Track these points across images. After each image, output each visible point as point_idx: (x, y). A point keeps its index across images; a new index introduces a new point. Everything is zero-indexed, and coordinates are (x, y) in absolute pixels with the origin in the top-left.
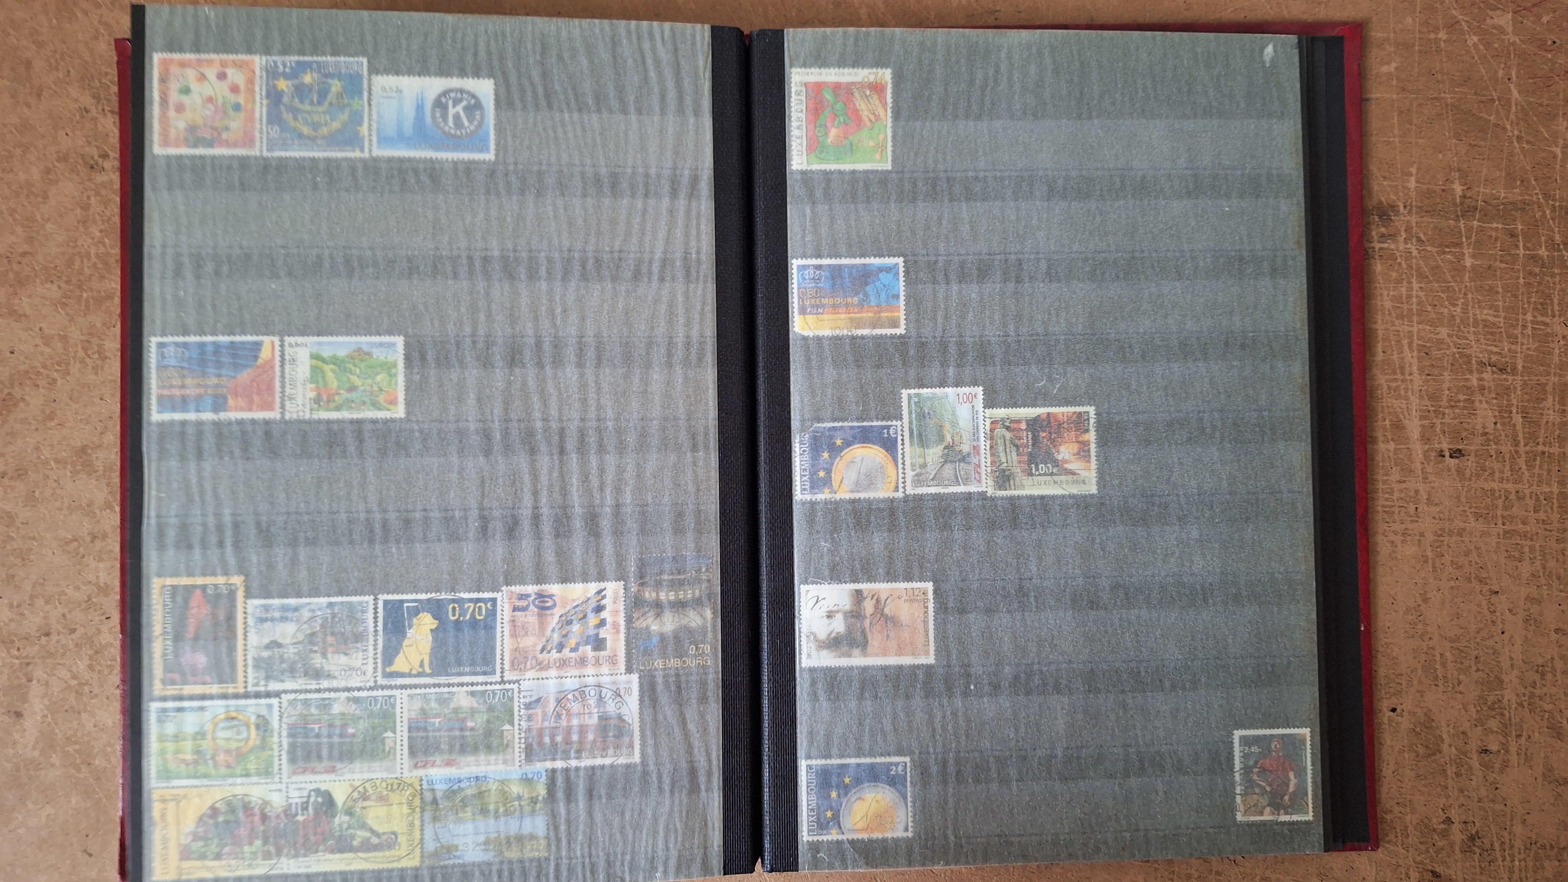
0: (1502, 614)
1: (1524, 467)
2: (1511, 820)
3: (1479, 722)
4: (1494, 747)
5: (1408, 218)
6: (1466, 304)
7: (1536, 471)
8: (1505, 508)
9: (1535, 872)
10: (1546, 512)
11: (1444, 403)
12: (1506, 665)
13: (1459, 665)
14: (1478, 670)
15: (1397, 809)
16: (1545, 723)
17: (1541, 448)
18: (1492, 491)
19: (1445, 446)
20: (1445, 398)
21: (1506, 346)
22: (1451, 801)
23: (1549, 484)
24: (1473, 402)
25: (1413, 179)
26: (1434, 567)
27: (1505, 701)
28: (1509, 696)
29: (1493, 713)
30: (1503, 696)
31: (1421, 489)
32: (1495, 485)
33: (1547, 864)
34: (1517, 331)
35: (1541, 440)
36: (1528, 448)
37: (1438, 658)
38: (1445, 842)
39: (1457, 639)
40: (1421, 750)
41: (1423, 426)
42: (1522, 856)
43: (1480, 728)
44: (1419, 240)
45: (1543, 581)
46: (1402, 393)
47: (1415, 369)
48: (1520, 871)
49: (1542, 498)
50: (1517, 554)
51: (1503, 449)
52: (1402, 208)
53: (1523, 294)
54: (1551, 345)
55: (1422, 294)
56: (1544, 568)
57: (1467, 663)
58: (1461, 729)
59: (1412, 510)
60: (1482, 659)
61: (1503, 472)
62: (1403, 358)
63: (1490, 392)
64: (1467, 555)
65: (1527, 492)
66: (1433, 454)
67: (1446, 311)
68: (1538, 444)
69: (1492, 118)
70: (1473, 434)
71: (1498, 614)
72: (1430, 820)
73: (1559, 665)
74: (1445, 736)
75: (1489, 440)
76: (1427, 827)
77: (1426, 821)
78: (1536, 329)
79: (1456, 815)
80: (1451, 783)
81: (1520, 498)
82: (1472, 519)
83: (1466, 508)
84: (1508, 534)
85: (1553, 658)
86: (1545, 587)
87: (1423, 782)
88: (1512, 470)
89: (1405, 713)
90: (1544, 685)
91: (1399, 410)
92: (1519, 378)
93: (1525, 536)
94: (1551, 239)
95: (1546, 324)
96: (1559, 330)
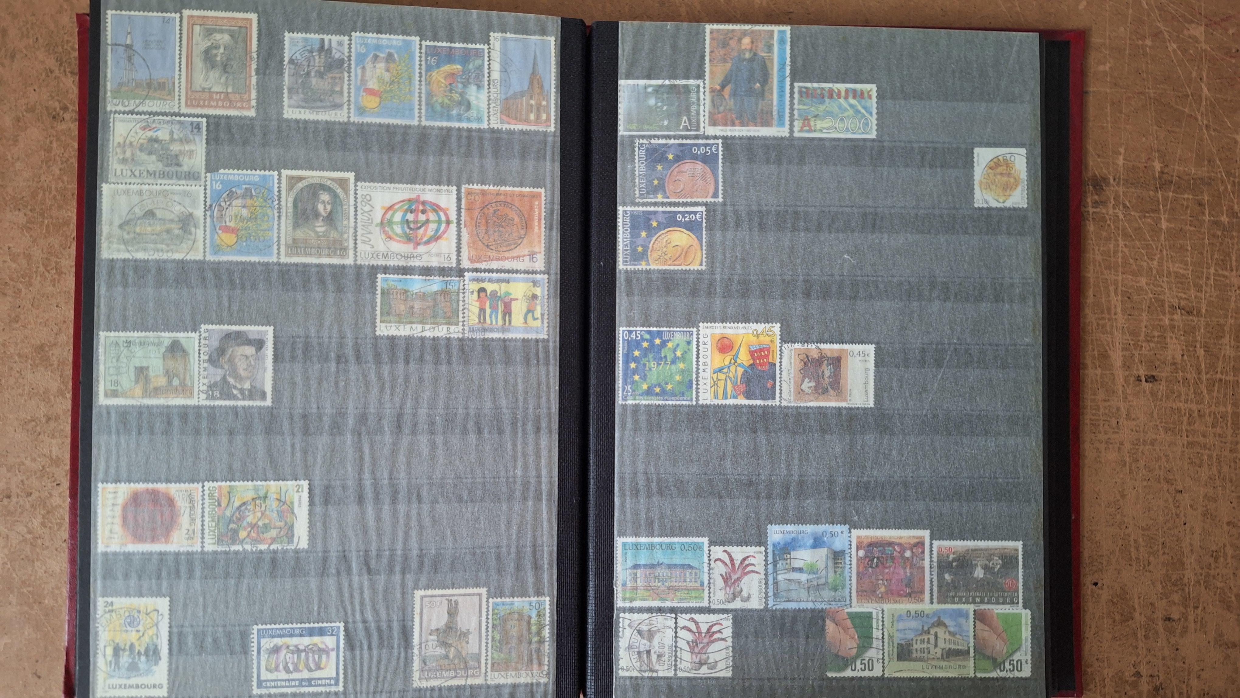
0: (1185, 509)
1: (1205, 391)
2: (1189, 675)
3: (1165, 596)
4: (1176, 616)
5: (1117, 188)
6: (1161, 259)
7: (1215, 394)
8: (1189, 424)
10: (1222, 427)
11: (1142, 338)
12: (1187, 550)
13: (1149, 549)
14: (1164, 553)
15: (1096, 664)
16: (1217, 598)
17: (1219, 376)
18: (1179, 410)
19: (1142, 373)
20: (1142, 334)
21: (1193, 292)
22: (1140, 659)
23: (1225, 406)
24: (1165, 338)
25: (1121, 158)
26: (1131, 469)
27: (1186, 579)
28: (1189, 575)
29: (1176, 589)
30: (1184, 575)
31: (1121, 406)
32: (1181, 405)
34: (1203, 282)
35: (1219, 370)
36: (1208, 376)
37: (1132, 543)
38: (1135, 692)
39: (1148, 528)
40: (1117, 617)
41: (1124, 356)
43: (1165, 601)
44: (1125, 206)
45: (1218, 483)
46: (1109, 329)
47: (1119, 310)
49: (1219, 416)
50: (1198, 462)
51: (1189, 376)
52: (1112, 180)
53: (1207, 251)
54: (1229, 293)
55: (1126, 250)
56: (1219, 472)
57: (1155, 548)
58: (1150, 601)
59: (1114, 424)
60: (1168, 545)
61: (1187, 395)
62: (1109, 301)
63: (1179, 330)
64: (1158, 459)
65: (1207, 411)
66: (1132, 379)
68: (1217, 372)
69: (1186, 110)
70: (1164, 363)
71: (1182, 509)
72: (1123, 673)
73: (1230, 552)
74: (1136, 606)
75: (1177, 369)
76: (1121, 679)
77: (1120, 674)
78: (1216, 280)
79: (1144, 669)
80: (1141, 644)
81: (1201, 416)
82: (1162, 432)
83: (1158, 423)
84: (1191, 444)
85: (1225, 546)
86: (1220, 489)
87: (1118, 643)
88: (1195, 393)
89: (1105, 587)
90: (1218, 567)
91: (1105, 343)
92: (1203, 319)
93: (1204, 446)
94: (1232, 208)
95: (1225, 277)
96: (1236, 281)
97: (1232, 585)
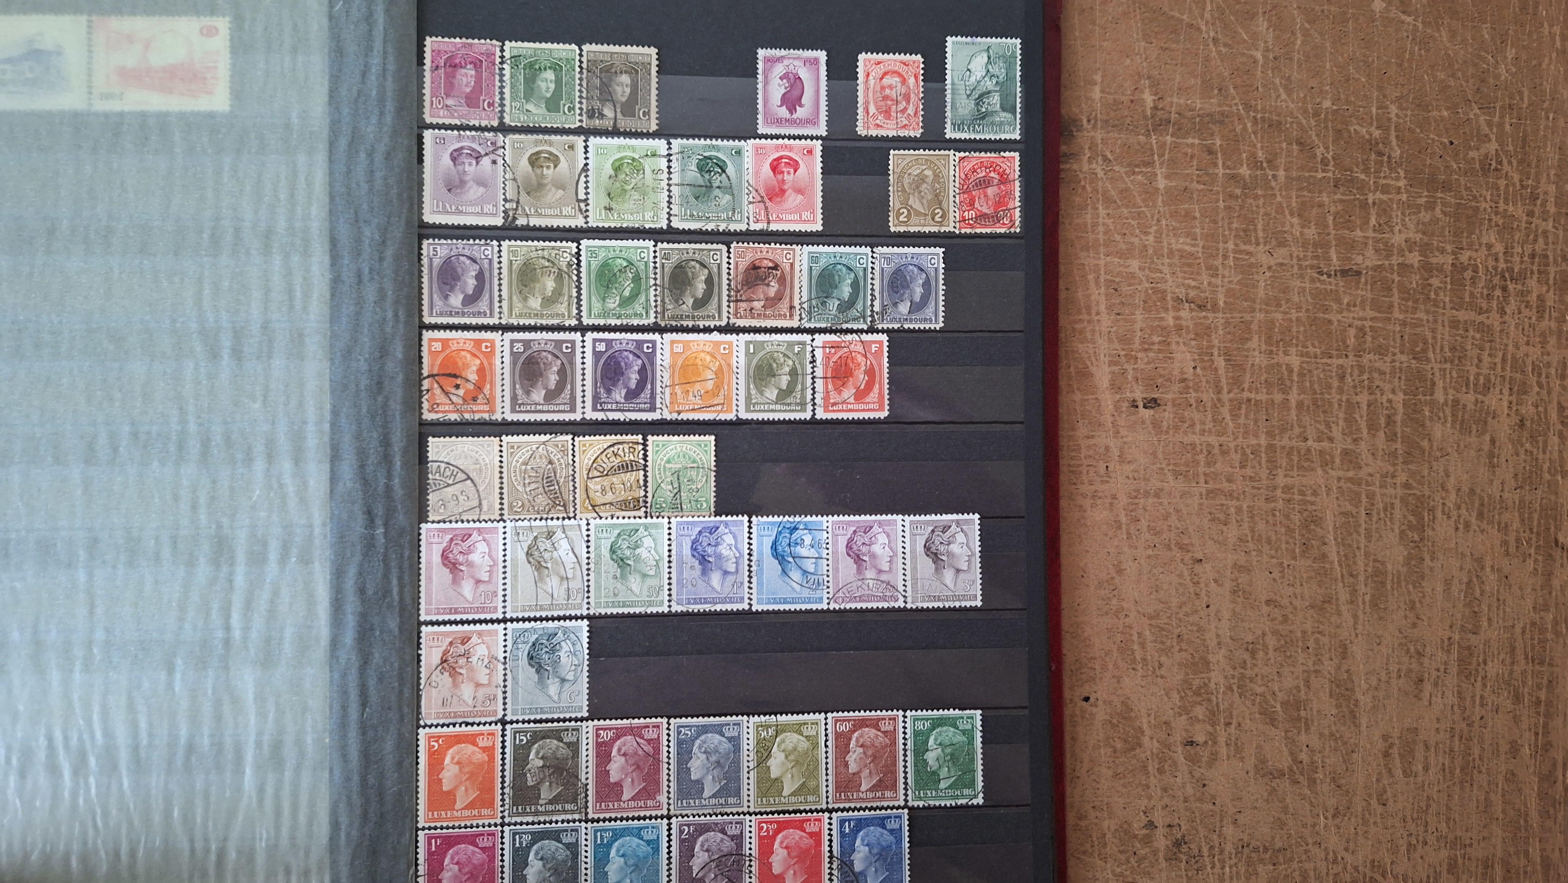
0: (1207, 586)
1: (1228, 417)
2: (1221, 821)
3: (1184, 710)
4: (1200, 738)
5: (1092, 133)
6: (1159, 233)
7: (1242, 420)
8: (1208, 464)
9: (1248, 879)
10: (1254, 467)
11: (1137, 345)
12: (1212, 643)
13: (1159, 646)
14: (1181, 650)
15: (1092, 814)
16: (1256, 709)
17: (1246, 395)
18: (1193, 445)
20: (1137, 341)
21: (1205, 278)
22: (1153, 802)
23: (1256, 436)
24: (1169, 344)
25: (1097, 89)
26: (1128, 533)
27: (1212, 685)
28: (1216, 678)
29: (1199, 699)
30: (1209, 680)
31: (1111, 444)
32: (1196, 439)
33: (1260, 869)
34: (1218, 262)
35: (1246, 386)
36: (1232, 395)
37: (1135, 638)
38: (1148, 850)
39: (1157, 616)
40: (1119, 745)
41: (1113, 373)
42: (1234, 861)
43: (1184, 717)
44: (1105, 159)
45: (1251, 545)
46: (1089, 336)
47: (1102, 307)
48: (1231, 878)
49: (1248, 451)
50: (1222, 516)
51: (1205, 397)
52: (1085, 121)
53: (1223, 218)
54: (1256, 277)
55: (1109, 222)
56: (1252, 530)
57: (1168, 643)
58: (1164, 718)
59: (1102, 470)
60: (1186, 637)
61: (1204, 423)
62: (1088, 296)
63: (1188, 332)
64: (1166, 517)
65: (1232, 445)
66: (1126, 404)
68: (1243, 390)
69: (1185, 17)
70: (1168, 380)
71: (1202, 585)
72: (1130, 824)
73: (1271, 641)
74: (1145, 727)
75: (1188, 387)
76: (1126, 832)
77: (1125, 826)
78: (1238, 259)
79: (1159, 817)
80: (1153, 781)
81: (1225, 452)
82: (1171, 478)
83: (1164, 466)
84: (1211, 494)
85: (1264, 634)
86: (1254, 553)
87: (1122, 781)
88: (1214, 421)
89: (1100, 703)
90: (1255, 665)
91: (1086, 356)
92: (1220, 315)
93: (1231, 495)
94: (1253, 156)
95: (1250, 254)
96: (1265, 260)
97: (1276, 688)
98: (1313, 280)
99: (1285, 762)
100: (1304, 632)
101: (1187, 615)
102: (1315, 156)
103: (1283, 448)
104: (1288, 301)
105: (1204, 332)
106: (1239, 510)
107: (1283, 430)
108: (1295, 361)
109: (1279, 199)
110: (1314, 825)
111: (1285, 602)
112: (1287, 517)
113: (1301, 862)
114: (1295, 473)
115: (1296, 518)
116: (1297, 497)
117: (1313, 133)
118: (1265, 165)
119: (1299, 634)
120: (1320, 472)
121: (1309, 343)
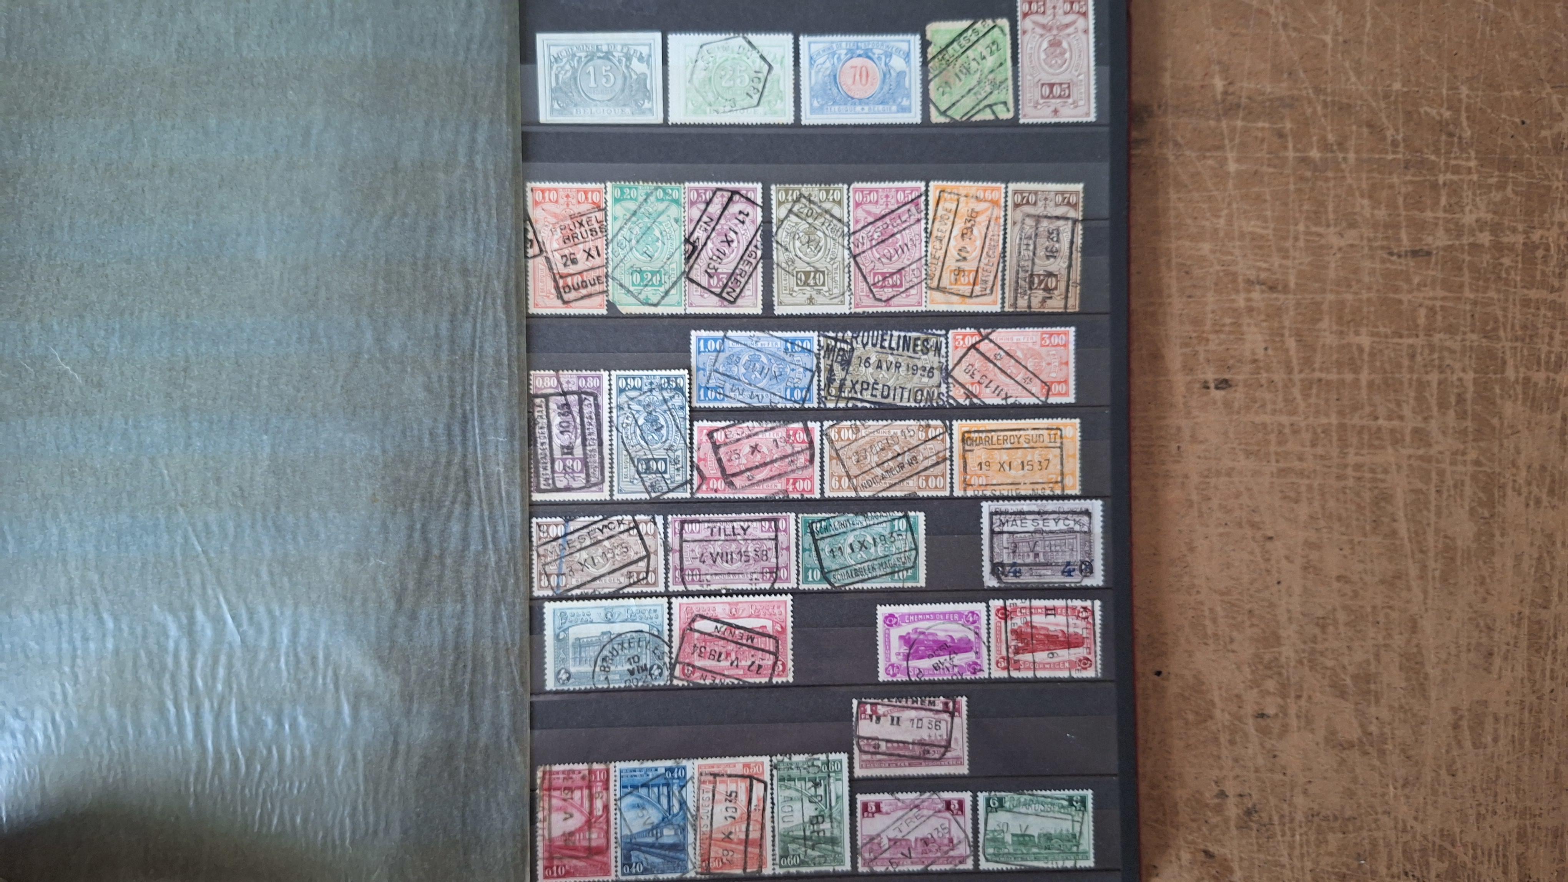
0: (1278, 562)
1: (1299, 397)
2: (1292, 790)
3: (1255, 683)
4: (1271, 711)
5: (1163, 119)
6: (1230, 216)
7: (1313, 400)
8: (1280, 443)
9: (1318, 846)
10: (1324, 446)
11: (1208, 327)
12: (1283, 618)
13: (1231, 621)
16: (1326, 682)
17: (1317, 375)
18: (1264, 425)
20: (1208, 323)
21: (1276, 261)
22: (1224, 772)
23: (1327, 415)
24: (1240, 325)
25: (1168, 75)
26: (1200, 512)
27: (1283, 660)
28: (1287, 652)
29: (1269, 673)
30: (1280, 653)
31: (1183, 425)
32: (1267, 419)
33: (1330, 837)
34: (1289, 244)
36: (1302, 376)
37: (1207, 613)
38: (1219, 818)
39: (1227, 592)
40: (1191, 717)
41: (1184, 355)
42: (1305, 829)
43: (1256, 690)
44: (1176, 144)
45: (1322, 523)
46: (1161, 319)
47: (1174, 290)
48: (1301, 846)
49: (1319, 430)
50: (1292, 494)
51: (1276, 377)
52: (1156, 107)
53: (1293, 201)
54: (1326, 258)
55: (1181, 205)
56: (1323, 507)
57: (1239, 619)
58: (1236, 691)
59: (1174, 450)
60: (1257, 612)
61: (1274, 403)
63: (1259, 314)
64: (1238, 495)
65: (1303, 425)
66: (1198, 385)
67: (1207, 224)
68: (1314, 370)
69: (1254, 2)
70: (1240, 361)
71: (1273, 562)
72: (1201, 794)
73: (1341, 616)
74: (1217, 700)
75: (1259, 368)
76: (1198, 802)
77: (1197, 795)
78: (1309, 241)
79: (1231, 788)
80: (1225, 752)
81: (1296, 432)
82: (1242, 457)
83: (1235, 445)
84: (1283, 472)
85: (1335, 610)
86: (1325, 530)
87: (1194, 752)
88: (1285, 401)
89: (1172, 677)
90: (1325, 640)
91: (1157, 338)
92: (1291, 296)
93: (1301, 474)
94: (1323, 139)
95: (1320, 235)
96: (1335, 241)
97: (1346, 662)
98: (1383, 261)
99: (1355, 734)
100: (1374, 607)
101: (1258, 591)
102: (1384, 138)
103: (1354, 426)
104: (1359, 281)
105: (1275, 313)
106: (1310, 488)
107: (1355, 408)
108: (1365, 341)
109: (1349, 181)
110: (1383, 795)
111: (1355, 578)
112: (1358, 494)
113: (1370, 830)
114: (1364, 452)
115: (1367, 496)
116: (1368, 475)
117: (1383, 115)
118: (1335, 147)
119: (1369, 609)
120: (1390, 450)
121: (1379, 323)
